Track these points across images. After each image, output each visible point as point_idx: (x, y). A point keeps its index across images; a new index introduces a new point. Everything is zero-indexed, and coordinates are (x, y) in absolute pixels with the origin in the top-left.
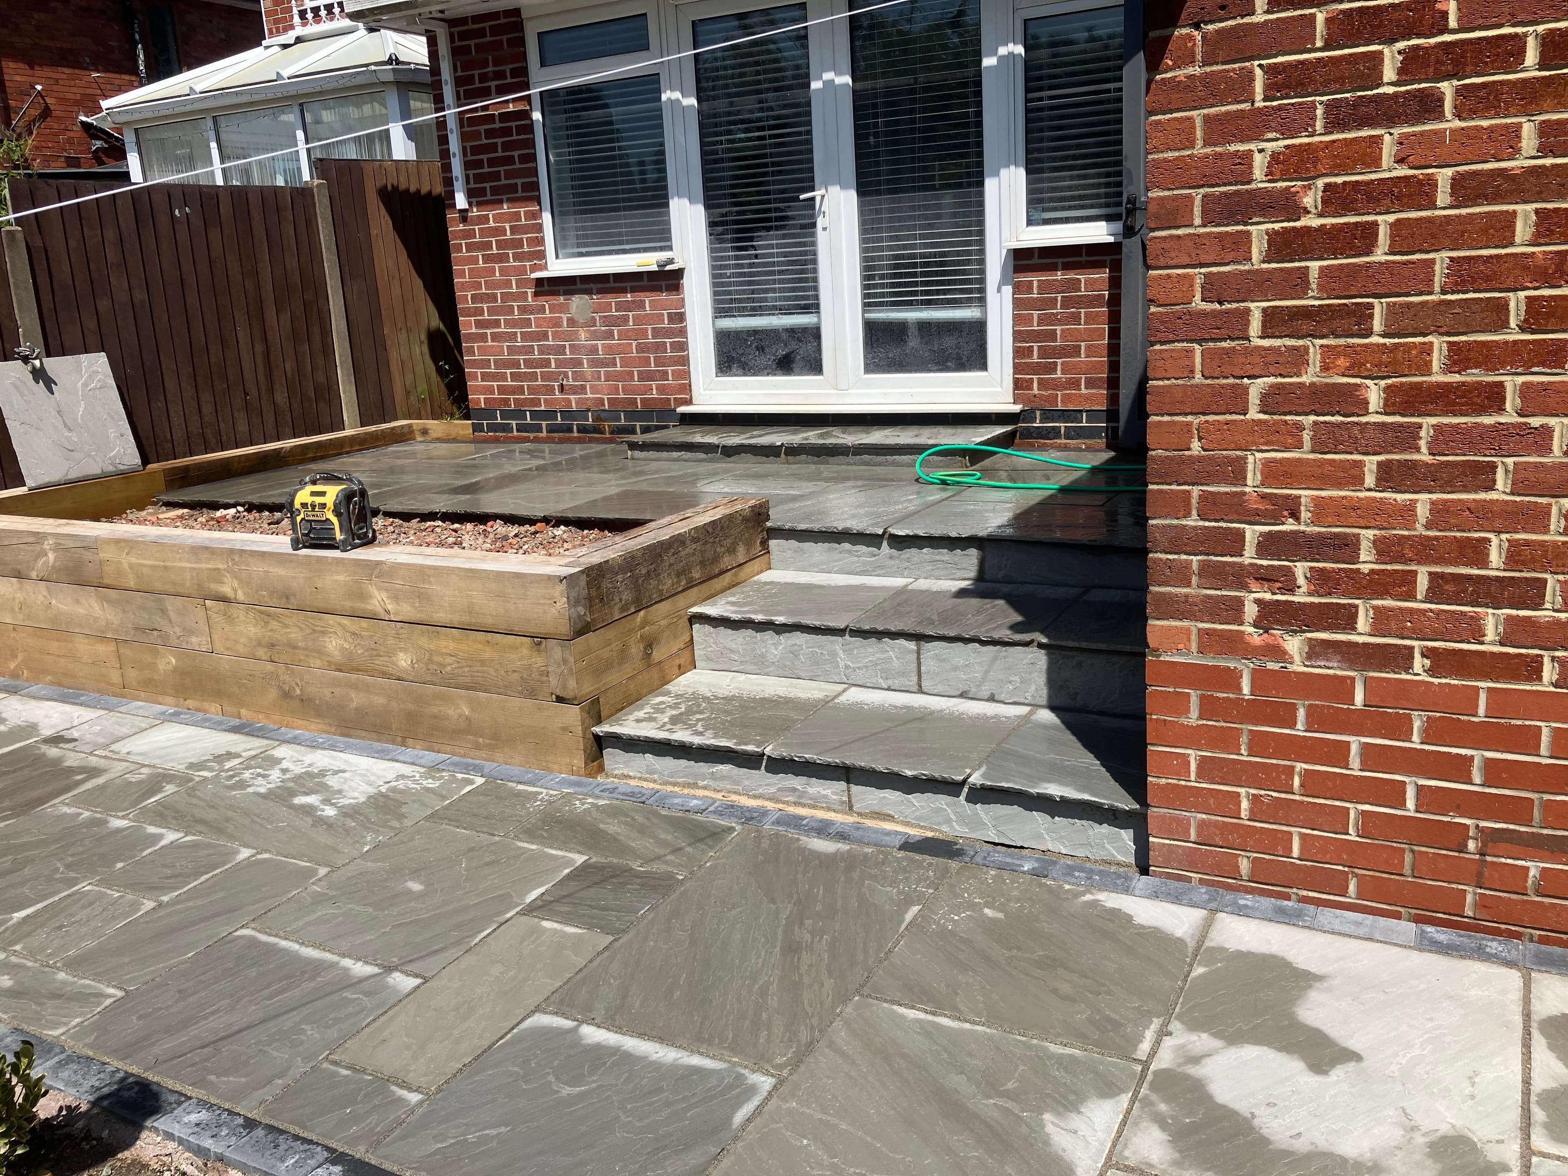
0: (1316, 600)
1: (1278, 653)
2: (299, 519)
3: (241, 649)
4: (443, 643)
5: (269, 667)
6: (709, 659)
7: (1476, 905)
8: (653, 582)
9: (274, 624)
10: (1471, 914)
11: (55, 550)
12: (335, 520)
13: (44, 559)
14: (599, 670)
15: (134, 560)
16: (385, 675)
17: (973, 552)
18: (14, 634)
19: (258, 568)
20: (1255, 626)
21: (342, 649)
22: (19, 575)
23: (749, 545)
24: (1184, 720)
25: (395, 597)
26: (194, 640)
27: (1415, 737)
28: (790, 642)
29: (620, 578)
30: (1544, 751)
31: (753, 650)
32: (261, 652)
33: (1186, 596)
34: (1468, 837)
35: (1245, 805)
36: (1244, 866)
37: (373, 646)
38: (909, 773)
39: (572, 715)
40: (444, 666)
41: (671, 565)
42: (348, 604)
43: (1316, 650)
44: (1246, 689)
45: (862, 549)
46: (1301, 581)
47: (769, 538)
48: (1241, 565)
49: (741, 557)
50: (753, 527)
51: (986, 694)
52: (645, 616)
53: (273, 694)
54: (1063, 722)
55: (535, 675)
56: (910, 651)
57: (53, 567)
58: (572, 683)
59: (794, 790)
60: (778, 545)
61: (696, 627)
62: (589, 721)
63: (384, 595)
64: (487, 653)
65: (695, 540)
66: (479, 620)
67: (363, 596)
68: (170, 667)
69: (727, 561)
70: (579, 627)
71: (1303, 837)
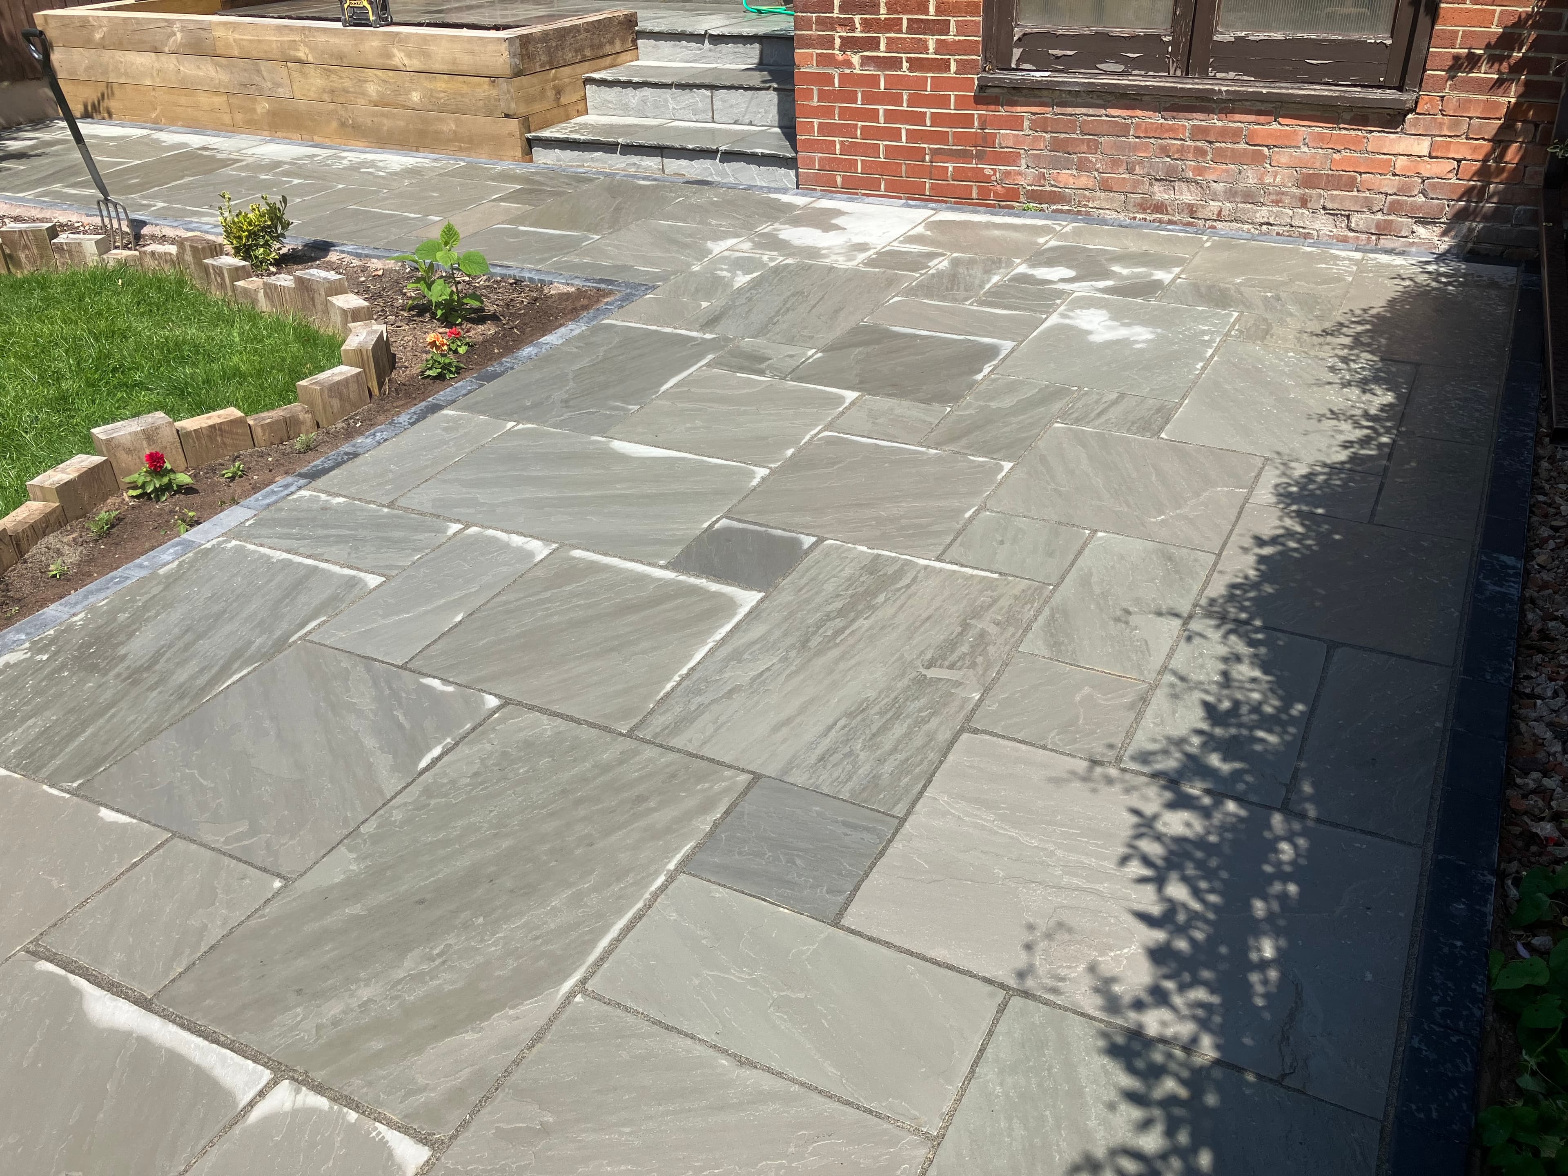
0: (864, 35)
1: (848, 64)
2: (346, 6)
3: (312, 95)
4: (439, 85)
5: (332, 106)
6: (596, 108)
7: (931, 189)
8: (560, 53)
9: (334, 77)
10: (927, 193)
11: (182, 31)
12: (368, 7)
13: (174, 38)
14: (529, 100)
15: (237, 36)
16: (404, 107)
17: (757, 46)
18: (153, 93)
19: (322, 39)
20: (840, 50)
21: (378, 92)
22: (156, 51)
23: (623, 41)
24: (811, 104)
25: (409, 55)
26: (281, 90)
27: (905, 105)
28: (642, 94)
29: (539, 45)
30: (952, 107)
31: (621, 100)
32: (326, 97)
33: (810, 36)
34: (926, 154)
35: (838, 146)
36: (839, 180)
37: (397, 88)
38: (690, 147)
39: (513, 125)
40: (441, 99)
41: (571, 44)
42: (380, 62)
43: (865, 61)
44: (837, 85)
45: (693, 44)
46: (858, 25)
47: (637, 39)
48: (832, 17)
49: (618, 47)
50: (626, 29)
51: (747, 121)
52: (556, 72)
53: (334, 124)
54: (783, 132)
55: (492, 102)
56: (708, 97)
57: (181, 43)
58: (513, 105)
59: (635, 164)
60: (643, 43)
61: (588, 87)
62: (523, 130)
63: (402, 54)
64: (465, 89)
65: (587, 31)
66: (459, 68)
67: (390, 56)
68: (265, 110)
69: (608, 49)
70: (516, 70)
71: (862, 160)
